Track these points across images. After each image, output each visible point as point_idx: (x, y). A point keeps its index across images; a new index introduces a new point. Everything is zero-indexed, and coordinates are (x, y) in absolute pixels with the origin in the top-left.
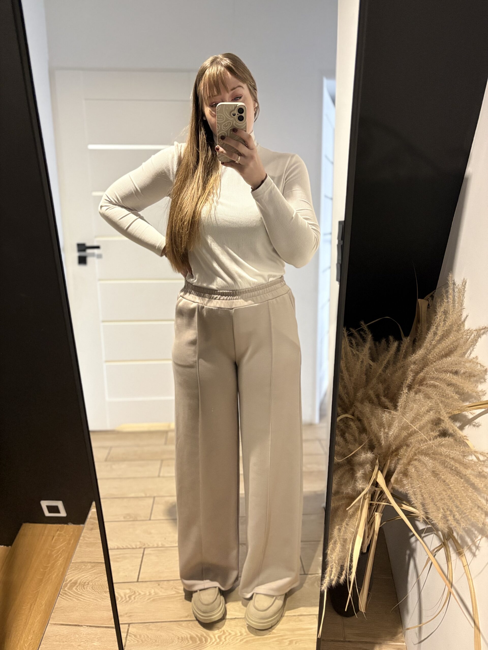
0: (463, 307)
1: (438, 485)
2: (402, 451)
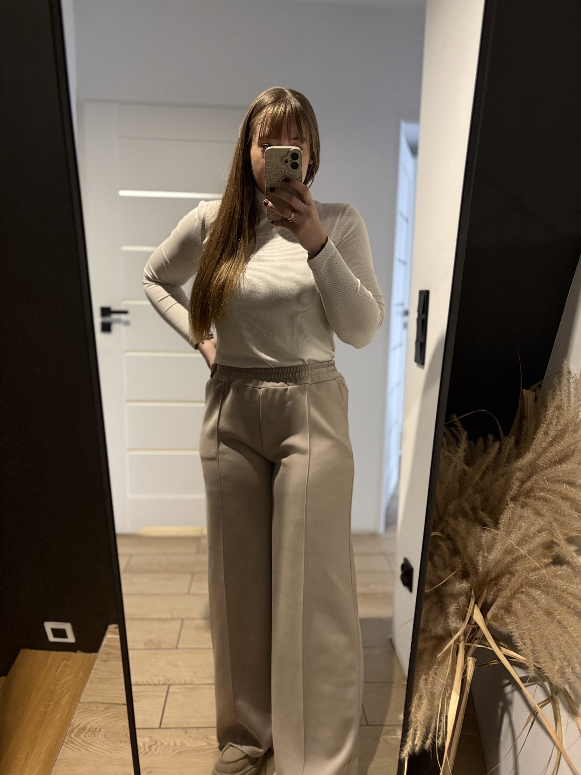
1: (553, 627)
2: (503, 580)
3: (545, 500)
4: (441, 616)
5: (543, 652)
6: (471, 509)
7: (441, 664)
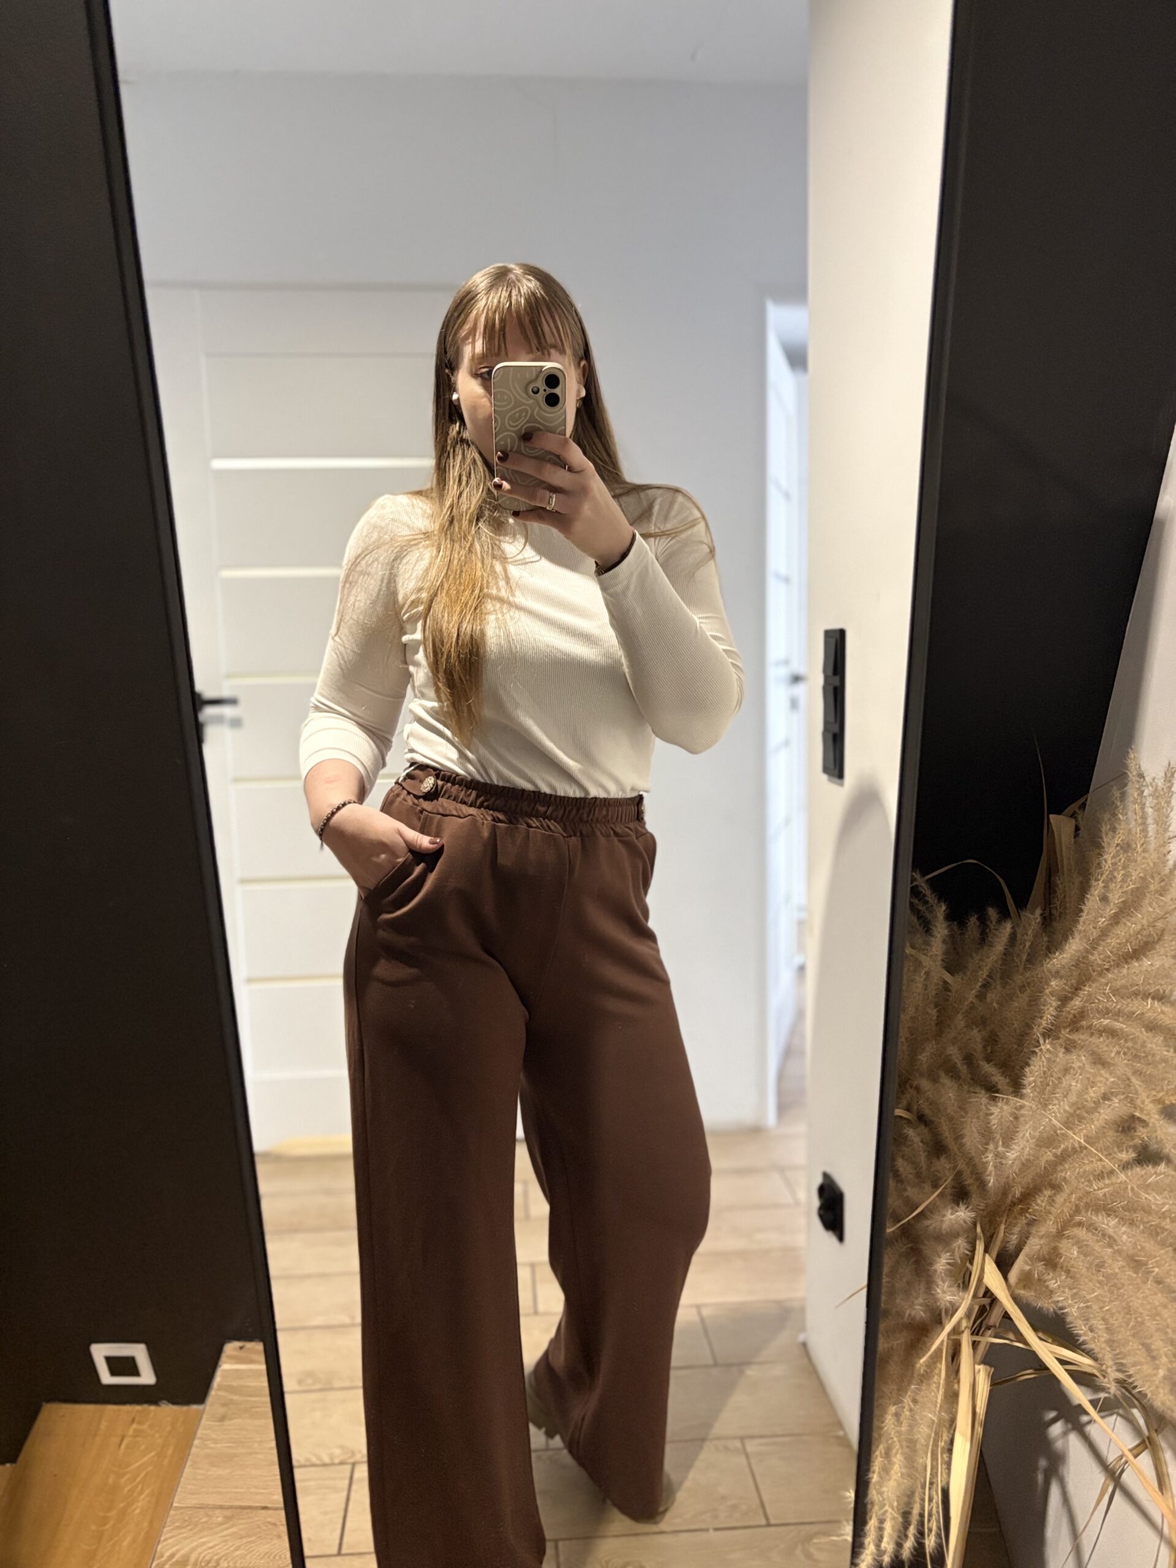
1: (1148, 1291)
2: (1039, 1201)
3: (1112, 1033)
4: (920, 1281)
5: (1131, 1343)
6: (964, 1059)
7: (925, 1381)
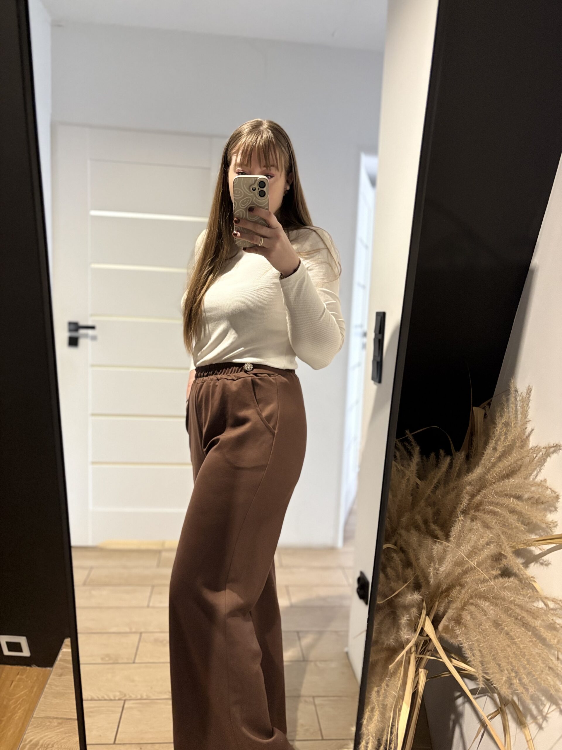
0: (527, 420)
1: (501, 638)
2: (454, 592)
3: (494, 513)
4: (394, 627)
5: (491, 663)
6: (423, 522)
7: (393, 676)
